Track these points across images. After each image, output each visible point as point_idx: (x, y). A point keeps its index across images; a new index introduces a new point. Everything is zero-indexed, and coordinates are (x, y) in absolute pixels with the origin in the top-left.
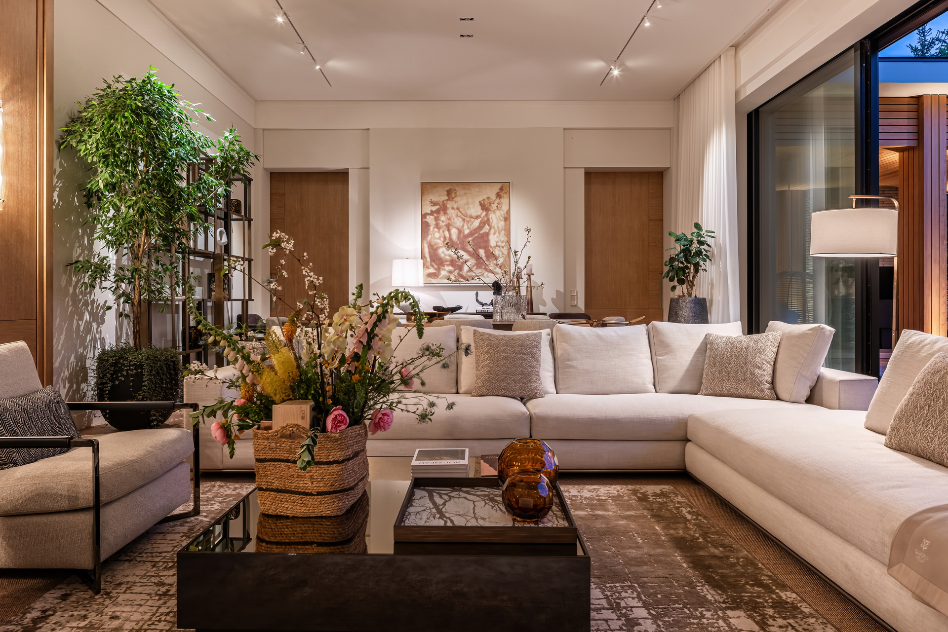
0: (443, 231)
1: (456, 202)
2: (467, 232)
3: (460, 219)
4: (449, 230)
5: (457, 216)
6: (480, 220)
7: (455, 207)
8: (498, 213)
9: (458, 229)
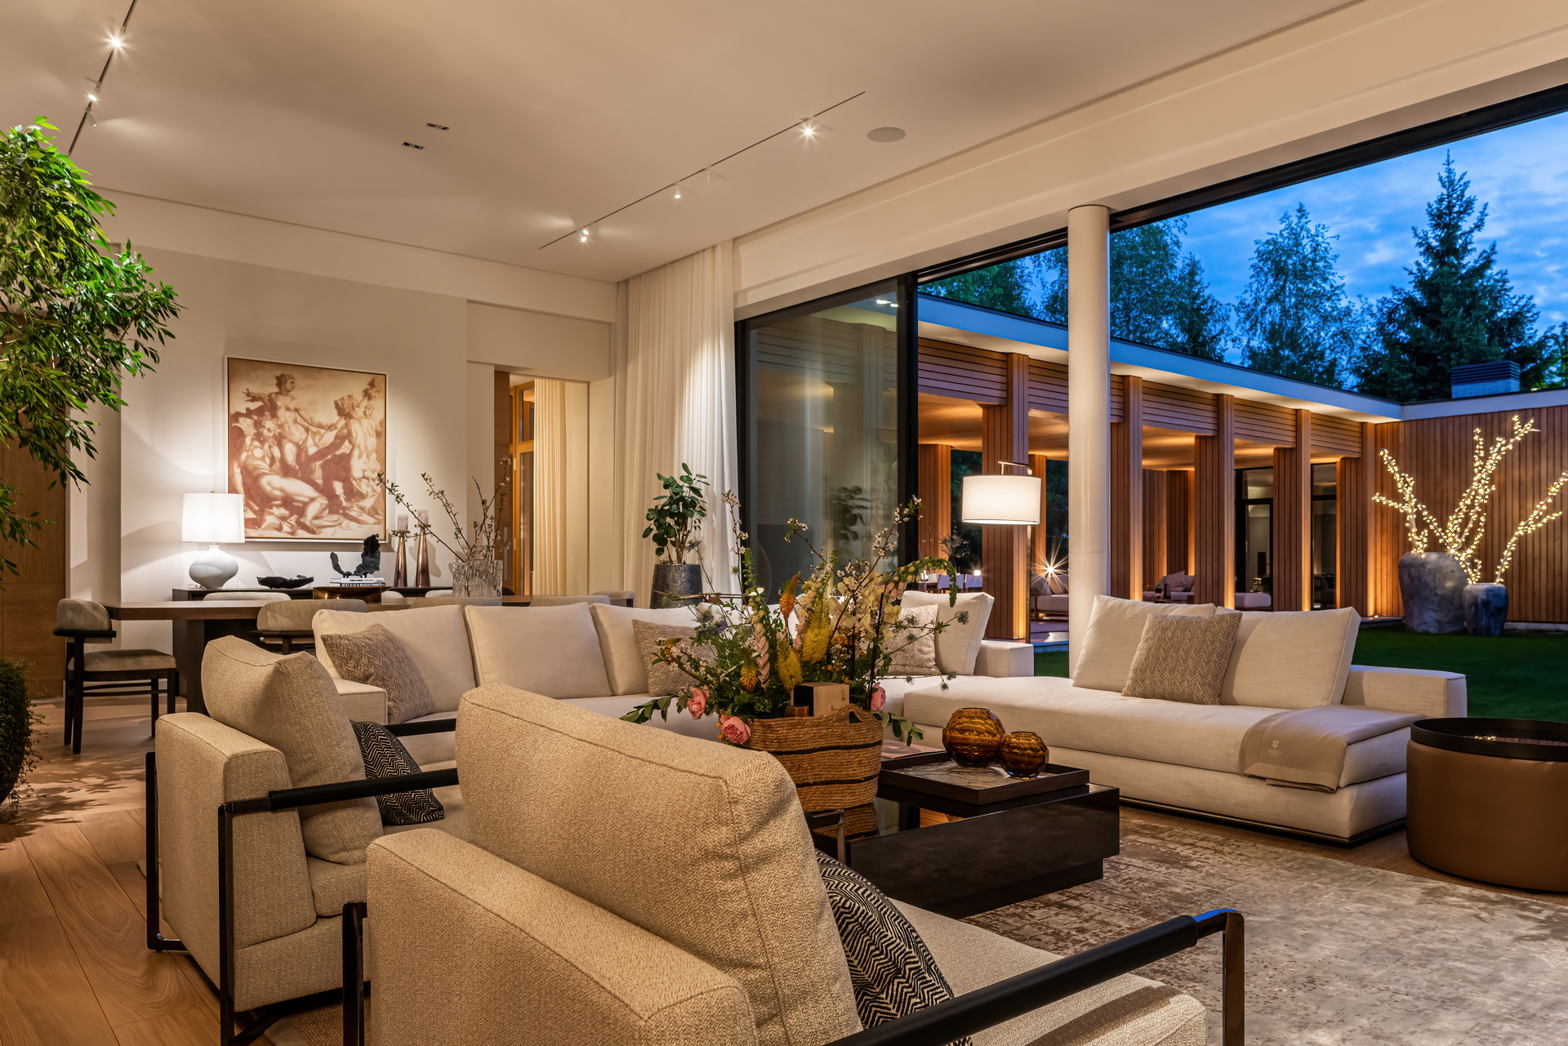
0: (270, 447)
1: (293, 398)
2: (312, 450)
3: (302, 429)
4: (280, 446)
5: (295, 421)
6: (334, 432)
7: (292, 407)
8: (365, 422)
9: (297, 445)
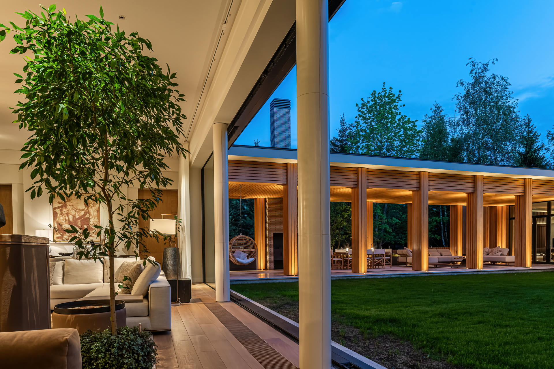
0: (65, 216)
1: (71, 202)
2: (77, 217)
3: (74, 211)
4: (68, 216)
5: (72, 209)
6: (84, 211)
7: (71, 205)
8: (93, 208)
9: (73, 215)
